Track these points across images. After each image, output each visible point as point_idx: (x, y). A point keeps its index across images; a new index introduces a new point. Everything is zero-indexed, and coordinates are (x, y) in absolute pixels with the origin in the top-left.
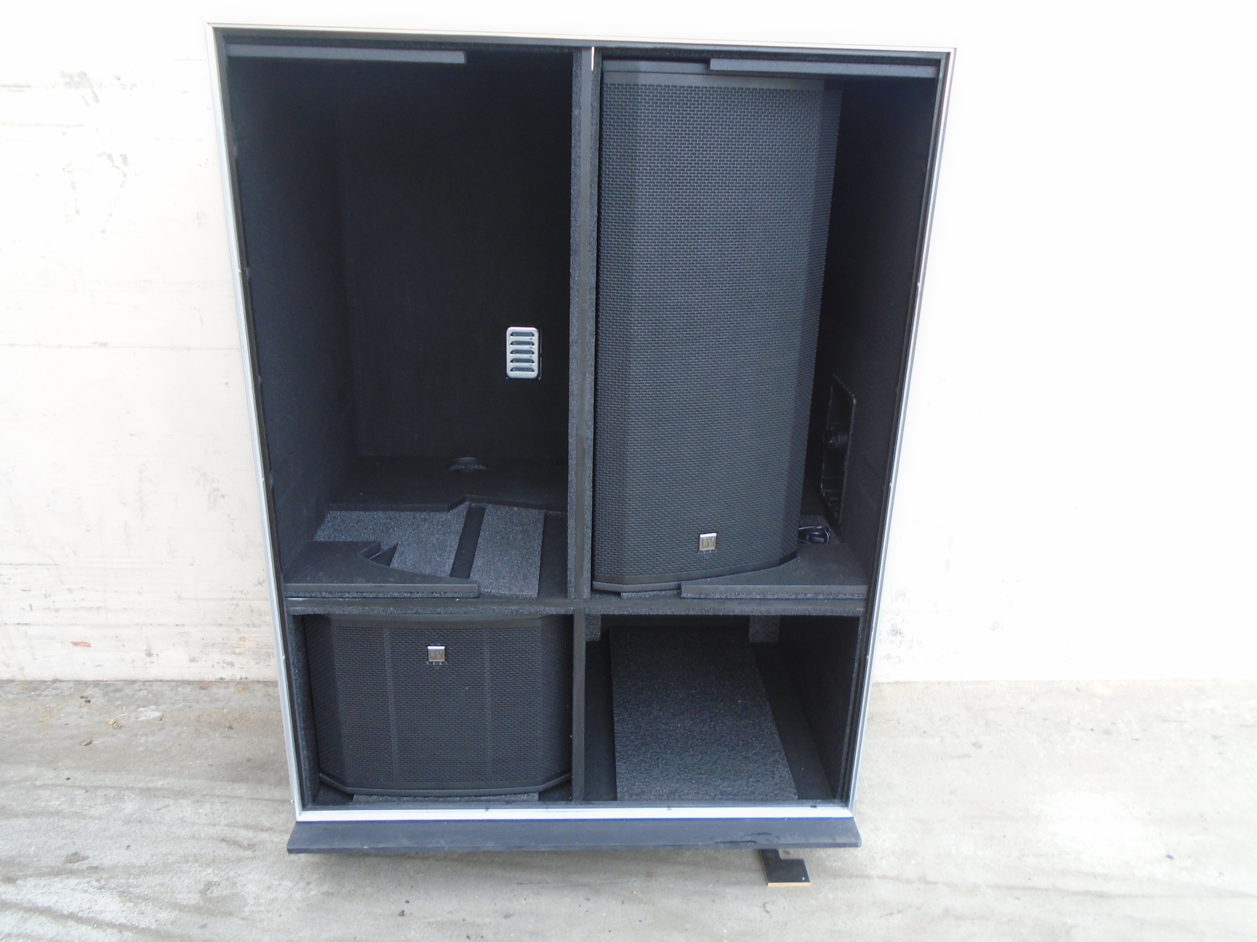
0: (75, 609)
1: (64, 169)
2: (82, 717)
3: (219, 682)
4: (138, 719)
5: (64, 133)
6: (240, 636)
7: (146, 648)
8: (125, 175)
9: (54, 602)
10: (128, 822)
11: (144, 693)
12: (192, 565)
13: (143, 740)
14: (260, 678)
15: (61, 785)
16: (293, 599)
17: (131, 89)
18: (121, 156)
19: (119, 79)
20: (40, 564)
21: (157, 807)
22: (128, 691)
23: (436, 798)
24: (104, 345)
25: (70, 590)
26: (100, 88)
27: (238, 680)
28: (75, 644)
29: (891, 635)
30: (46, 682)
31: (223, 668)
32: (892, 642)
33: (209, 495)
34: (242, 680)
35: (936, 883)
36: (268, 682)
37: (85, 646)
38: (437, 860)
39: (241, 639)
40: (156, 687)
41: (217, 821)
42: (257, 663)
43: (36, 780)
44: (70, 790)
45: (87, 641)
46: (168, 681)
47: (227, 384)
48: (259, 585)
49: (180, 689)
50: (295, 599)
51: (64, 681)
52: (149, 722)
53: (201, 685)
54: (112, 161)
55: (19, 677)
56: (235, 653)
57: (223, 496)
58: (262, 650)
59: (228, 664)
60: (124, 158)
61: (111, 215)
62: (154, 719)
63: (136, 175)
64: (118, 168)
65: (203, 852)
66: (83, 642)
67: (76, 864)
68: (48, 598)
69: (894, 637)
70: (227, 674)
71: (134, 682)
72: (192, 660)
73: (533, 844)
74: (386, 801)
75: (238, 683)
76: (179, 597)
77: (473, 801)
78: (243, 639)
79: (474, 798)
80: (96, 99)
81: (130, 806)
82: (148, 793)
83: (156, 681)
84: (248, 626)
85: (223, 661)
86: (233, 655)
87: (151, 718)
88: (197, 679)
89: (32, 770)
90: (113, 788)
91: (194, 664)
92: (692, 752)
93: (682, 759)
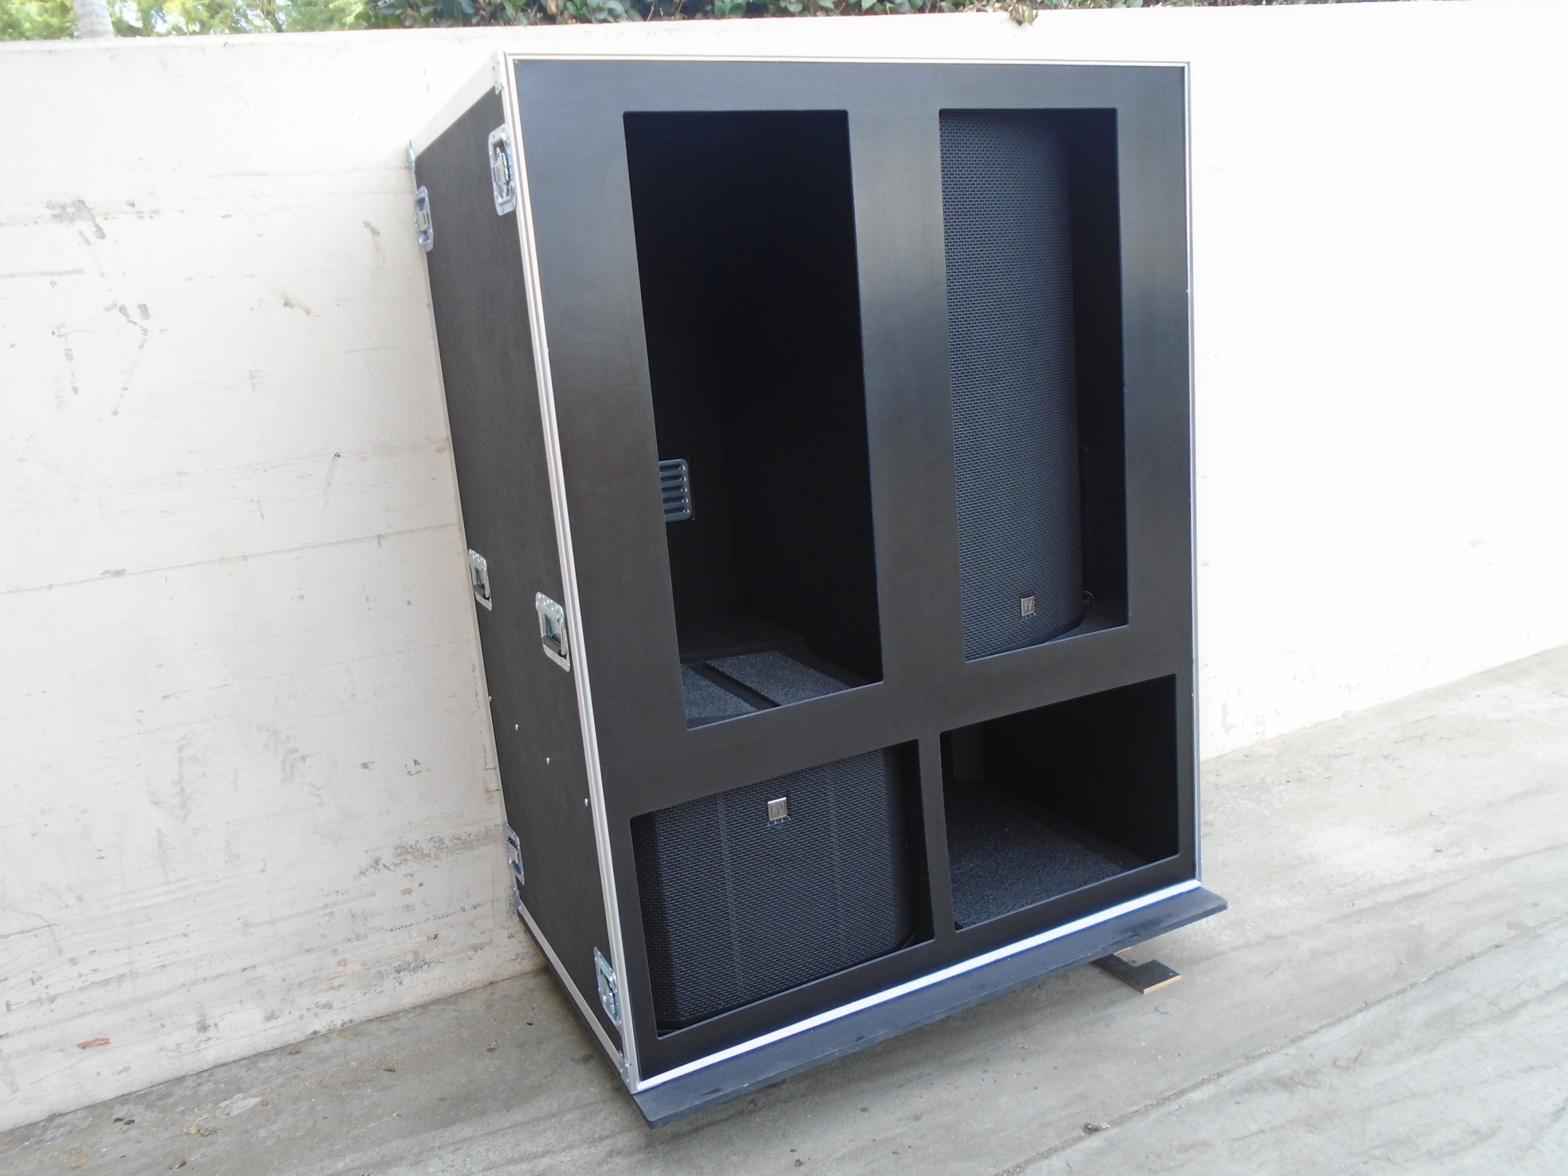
0: (82, 989)
1: (53, 333)
2: (139, 1142)
3: (312, 1039)
4: (232, 1115)
5: (53, 283)
6: (339, 958)
7: (198, 1020)
8: (145, 331)
9: (47, 987)
11: (211, 1085)
12: (263, 871)
13: (262, 1132)
14: (371, 1014)
17: (151, 217)
18: (139, 306)
19: (133, 205)
20: (22, 932)
22: (179, 1091)
24: (120, 573)
25: (74, 961)
26: (106, 219)
27: (340, 1028)
28: (84, 1046)
30: (37, 1123)
31: (316, 1015)
33: (283, 761)
34: (345, 1026)
35: (1283, 936)
36: (382, 1017)
37: (101, 1045)
39: (339, 963)
40: (221, 1074)
42: (365, 994)
45: (102, 1036)
46: (234, 1062)
47: (302, 597)
48: (362, 876)
49: (261, 1064)
51: (66, 1114)
52: (253, 1111)
53: (289, 1051)
54: (127, 315)
56: (332, 988)
57: (303, 759)
58: (372, 971)
59: (324, 1007)
60: (144, 309)
61: (125, 389)
62: (255, 1106)
63: (161, 330)
64: (135, 323)
66: (96, 1040)
68: (37, 984)
70: (320, 1024)
71: (180, 1080)
72: (270, 1017)
75: (340, 1031)
76: (246, 925)
78: (343, 963)
80: (101, 233)
83: (216, 1067)
84: (349, 940)
85: (316, 1004)
86: (330, 992)
87: (249, 1107)
88: (277, 1046)
91: (271, 1024)
92: (1009, 882)
93: (1006, 890)
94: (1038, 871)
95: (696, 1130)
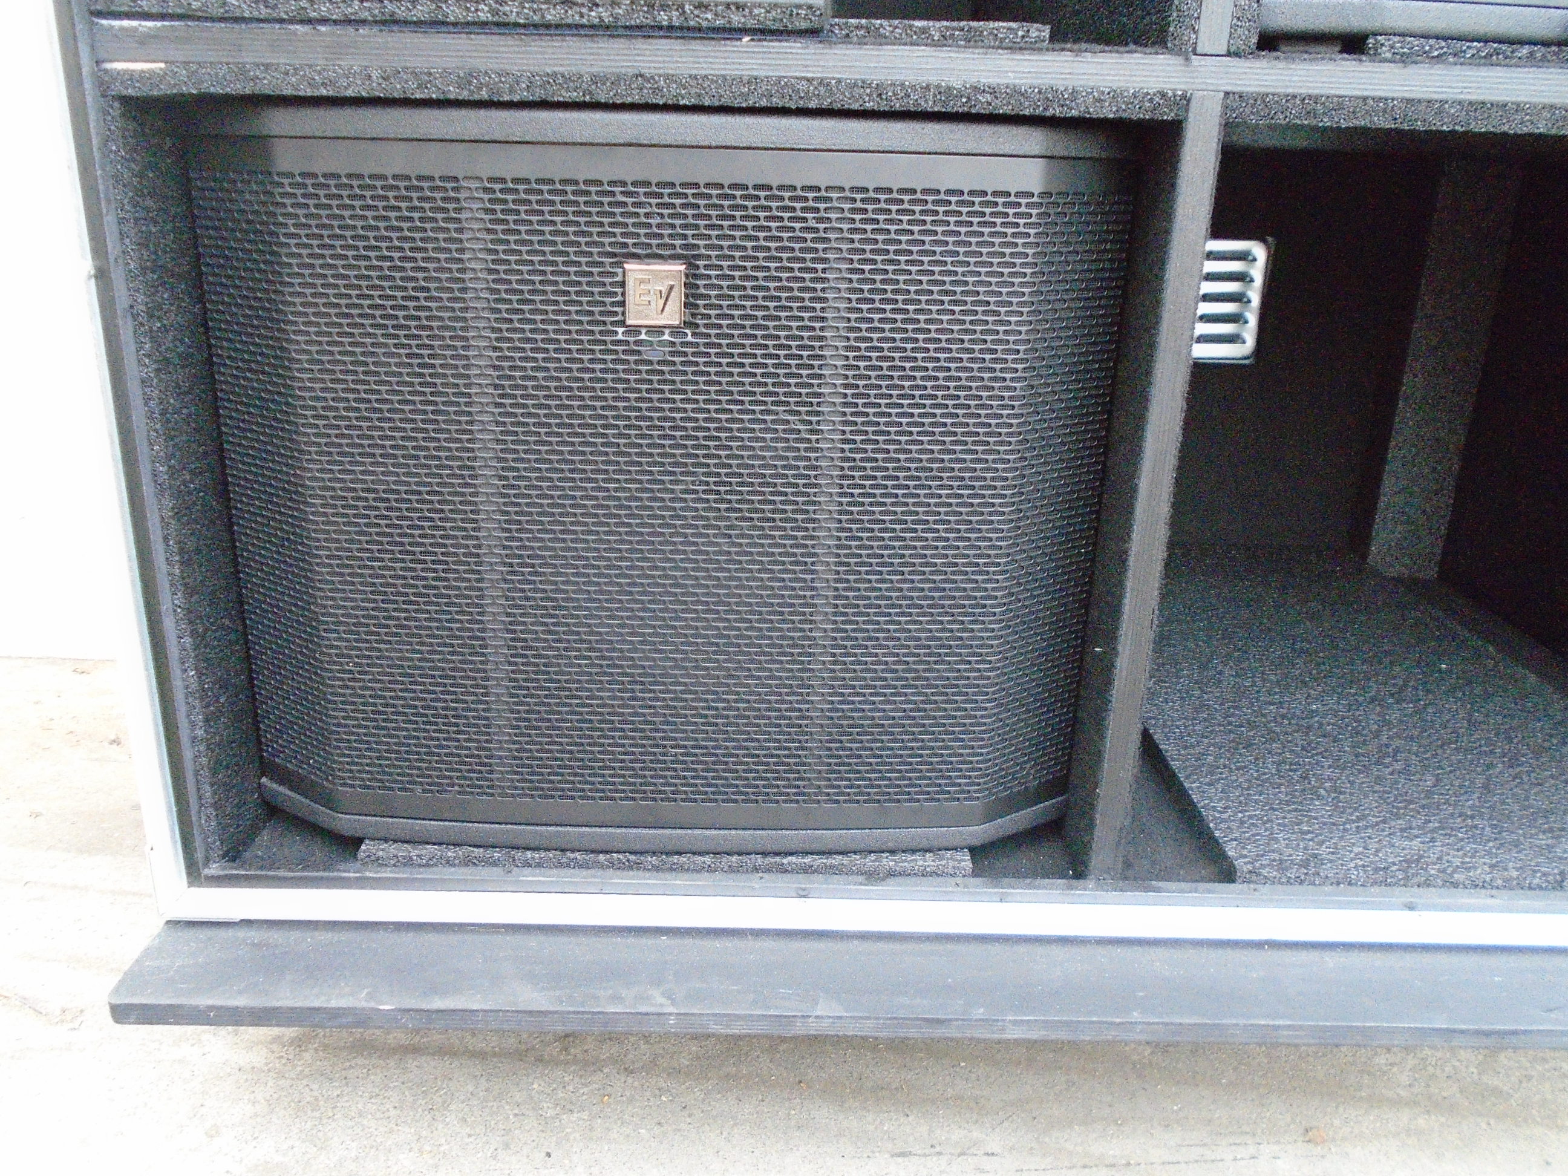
16: (116, 23)
23: (632, 857)
38: (629, 1071)
50: (126, 23)
73: (979, 1012)
74: (468, 862)
77: (756, 869)
79: (759, 860)
92: (1398, 766)
93: (1379, 779)
94: (1490, 766)
95: (415, 1050)
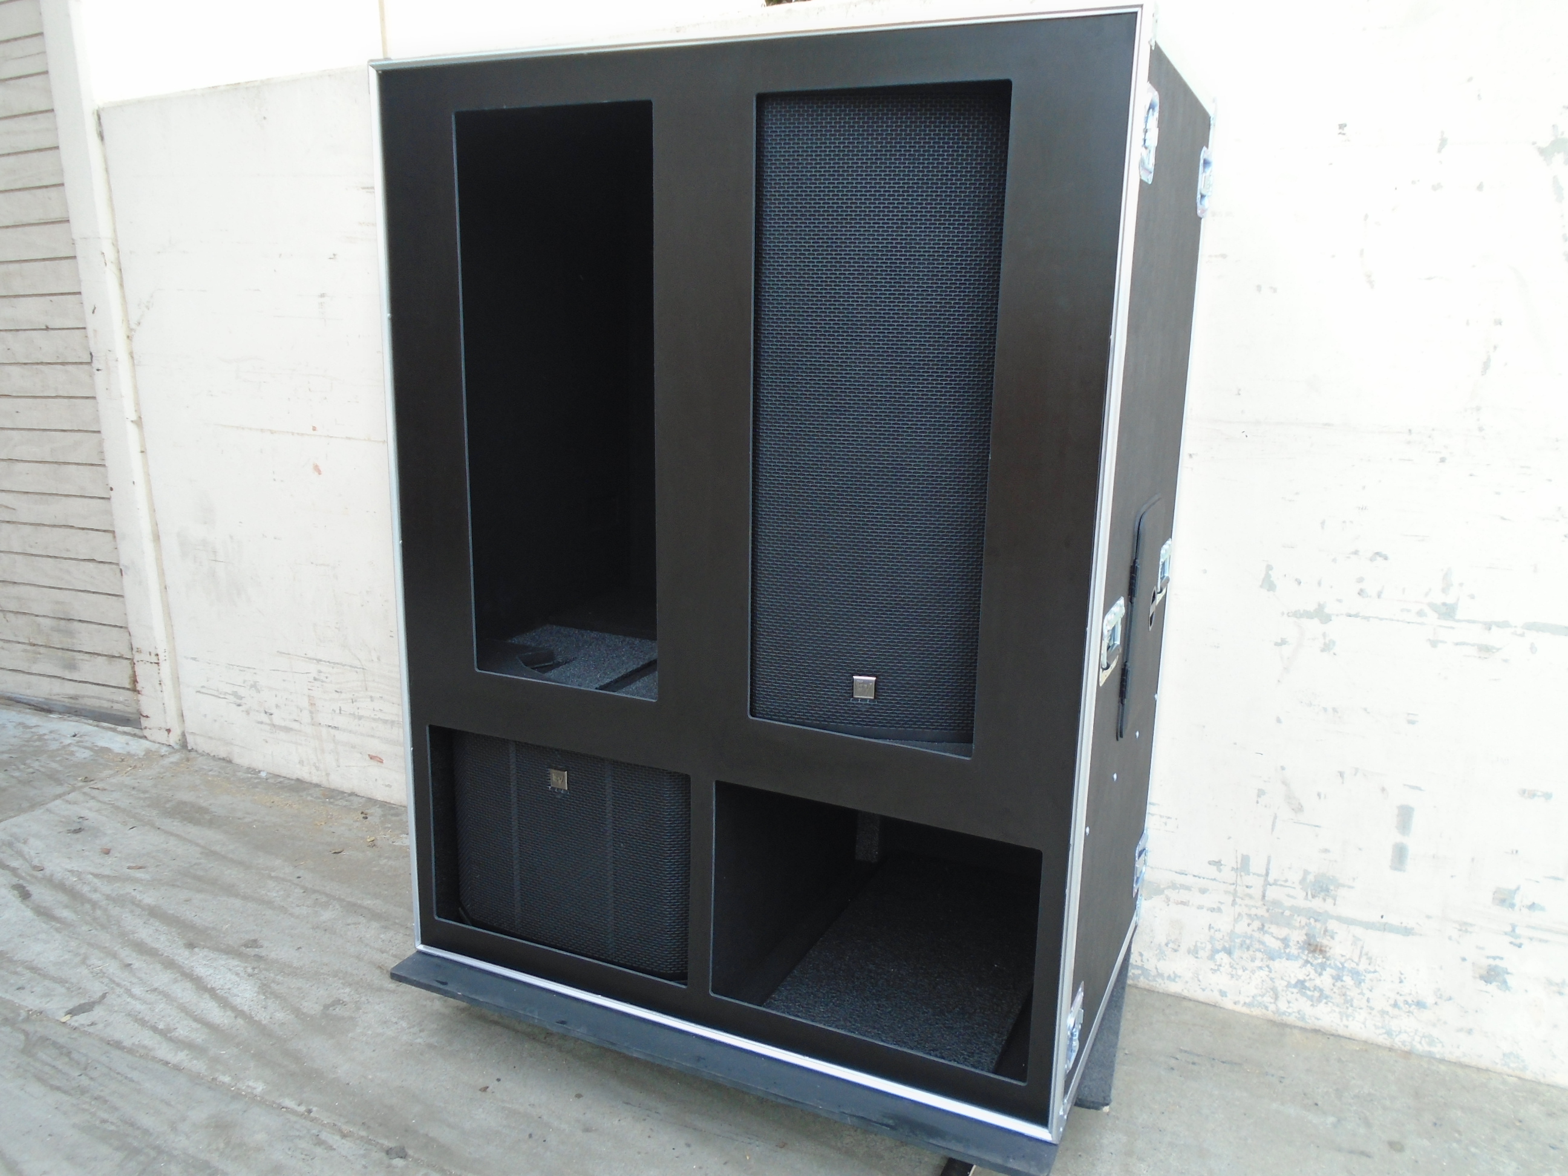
0: (374, 719)
2: (350, 830)
4: (394, 843)
9: (358, 708)
10: (315, 928)
15: (290, 881)
20: (351, 666)
21: (349, 921)
22: (404, 817)
25: (372, 698)
28: (372, 757)
29: (1306, 952)
30: (344, 792)
32: (1307, 962)
37: (378, 762)
41: (388, 949)
43: (274, 871)
44: (293, 887)
45: (380, 756)
51: (357, 795)
52: (400, 848)
55: (325, 783)
65: (355, 972)
66: (377, 757)
67: (248, 949)
68: (354, 703)
69: (1310, 955)
81: (327, 915)
82: (353, 908)
87: (405, 845)
89: (278, 862)
90: (327, 895)
